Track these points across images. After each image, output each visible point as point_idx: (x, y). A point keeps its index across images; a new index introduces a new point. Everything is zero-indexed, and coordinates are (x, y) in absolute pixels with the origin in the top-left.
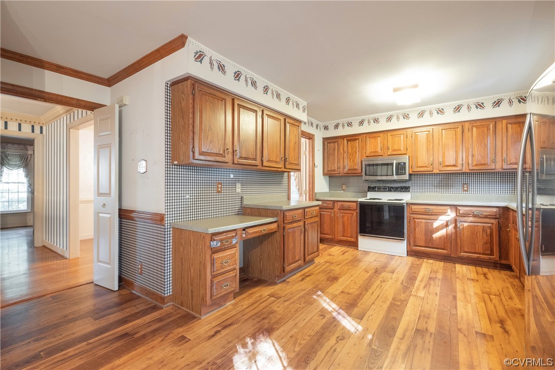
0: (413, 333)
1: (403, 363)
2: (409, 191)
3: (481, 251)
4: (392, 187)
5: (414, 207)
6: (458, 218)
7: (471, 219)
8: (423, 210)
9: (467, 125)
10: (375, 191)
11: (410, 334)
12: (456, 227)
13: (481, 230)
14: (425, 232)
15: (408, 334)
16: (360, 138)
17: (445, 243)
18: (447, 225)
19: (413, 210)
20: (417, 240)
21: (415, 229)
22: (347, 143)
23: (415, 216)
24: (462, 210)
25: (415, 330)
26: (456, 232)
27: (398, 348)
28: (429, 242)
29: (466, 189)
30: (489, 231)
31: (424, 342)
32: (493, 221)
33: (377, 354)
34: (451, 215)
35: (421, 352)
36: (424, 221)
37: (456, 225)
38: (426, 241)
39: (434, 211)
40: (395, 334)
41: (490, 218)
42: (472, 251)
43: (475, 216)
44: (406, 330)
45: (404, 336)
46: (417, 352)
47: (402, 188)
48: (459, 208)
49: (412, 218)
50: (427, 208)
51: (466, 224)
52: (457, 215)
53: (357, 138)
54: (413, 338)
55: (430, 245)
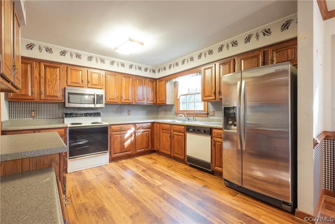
2: (100, 116)
3: (145, 147)
4: (88, 114)
5: (113, 127)
6: (136, 131)
7: (142, 130)
8: (119, 128)
9: (134, 77)
10: (73, 117)
12: (135, 136)
13: (145, 135)
14: (120, 143)
16: (62, 67)
17: (130, 147)
18: (131, 136)
19: (113, 129)
20: (115, 149)
21: (114, 143)
22: (45, 68)
23: (114, 133)
24: (138, 126)
26: (135, 139)
28: (123, 149)
29: (129, 113)
30: (148, 135)
32: (149, 130)
34: (133, 129)
36: (119, 135)
37: (135, 135)
38: (121, 149)
39: (125, 128)
41: (148, 128)
42: (142, 148)
43: (143, 128)
47: (95, 114)
48: (137, 125)
49: (112, 135)
50: (121, 127)
51: (139, 134)
52: (135, 129)
53: (57, 66)
55: (123, 151)
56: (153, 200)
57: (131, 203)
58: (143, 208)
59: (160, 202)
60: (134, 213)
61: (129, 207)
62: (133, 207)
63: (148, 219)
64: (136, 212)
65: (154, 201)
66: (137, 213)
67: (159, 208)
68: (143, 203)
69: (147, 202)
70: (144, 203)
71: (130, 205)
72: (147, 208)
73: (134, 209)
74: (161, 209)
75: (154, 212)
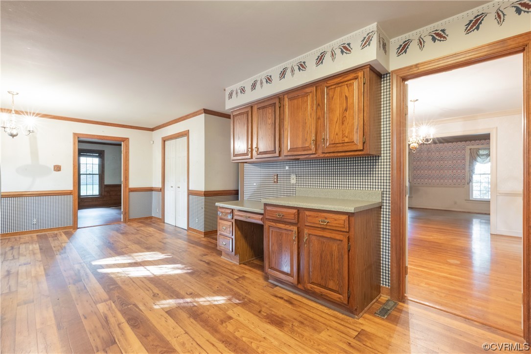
0: (115, 336)
1: (103, 313)
11: (117, 334)
15: (118, 332)
25: (117, 341)
27: (114, 317)
31: (99, 337)
33: (124, 305)
35: (96, 327)
40: (129, 324)
44: (123, 333)
45: (120, 328)
46: (99, 325)
54: (111, 332)
56: (197, 346)
57: (237, 338)
58: (214, 330)
59: (184, 342)
60: (227, 323)
61: (239, 331)
62: (232, 331)
63: (207, 316)
64: (224, 325)
65: (195, 344)
66: (222, 323)
67: (189, 333)
68: (215, 339)
69: (208, 341)
70: (213, 340)
71: (237, 334)
72: (209, 331)
73: (230, 327)
74: (185, 331)
75: (198, 325)
